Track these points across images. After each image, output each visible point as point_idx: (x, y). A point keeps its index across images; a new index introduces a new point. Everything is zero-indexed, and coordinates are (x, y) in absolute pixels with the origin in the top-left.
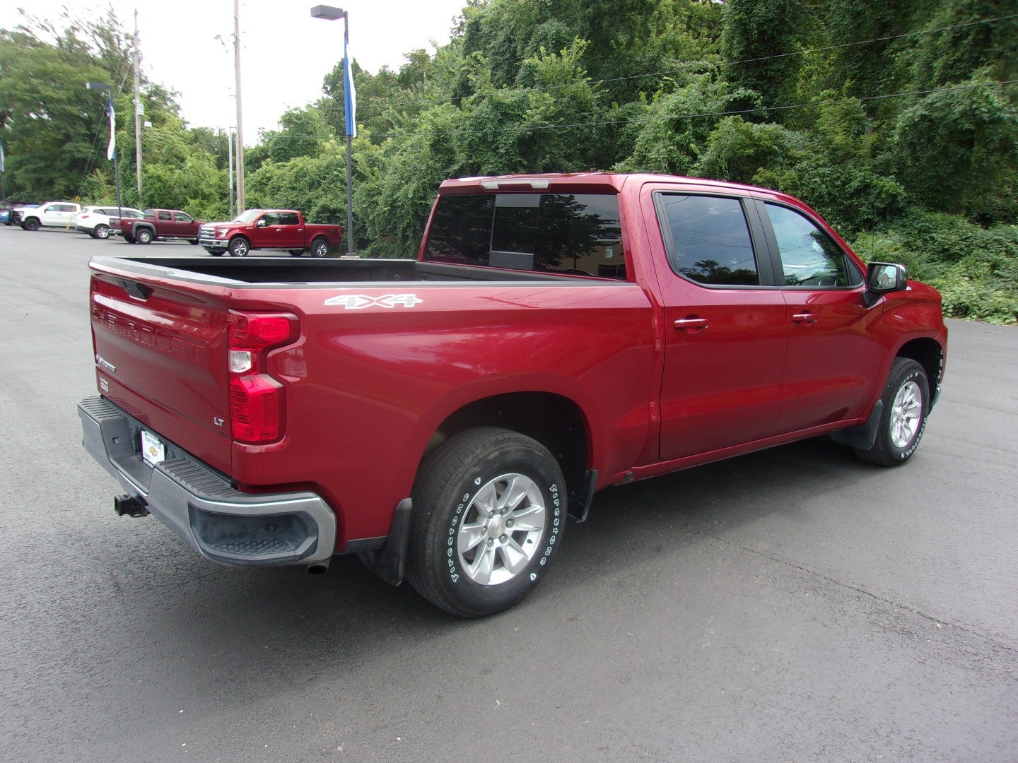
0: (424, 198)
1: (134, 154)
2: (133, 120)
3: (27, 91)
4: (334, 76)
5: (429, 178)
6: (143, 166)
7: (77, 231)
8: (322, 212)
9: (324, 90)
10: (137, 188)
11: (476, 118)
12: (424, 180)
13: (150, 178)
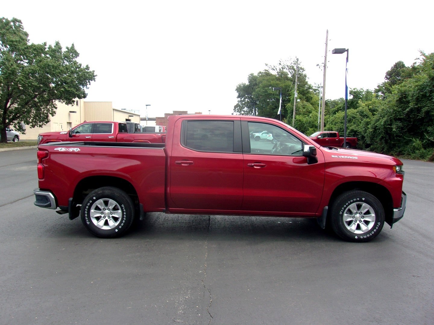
0: (391, 125)
1: (293, 112)
2: (293, 100)
3: (264, 92)
4: (391, 71)
5: (394, 115)
6: (295, 116)
7: (266, 141)
8: (351, 132)
9: (386, 78)
10: (292, 125)
11: (421, 86)
12: (391, 116)
13: (297, 120)
